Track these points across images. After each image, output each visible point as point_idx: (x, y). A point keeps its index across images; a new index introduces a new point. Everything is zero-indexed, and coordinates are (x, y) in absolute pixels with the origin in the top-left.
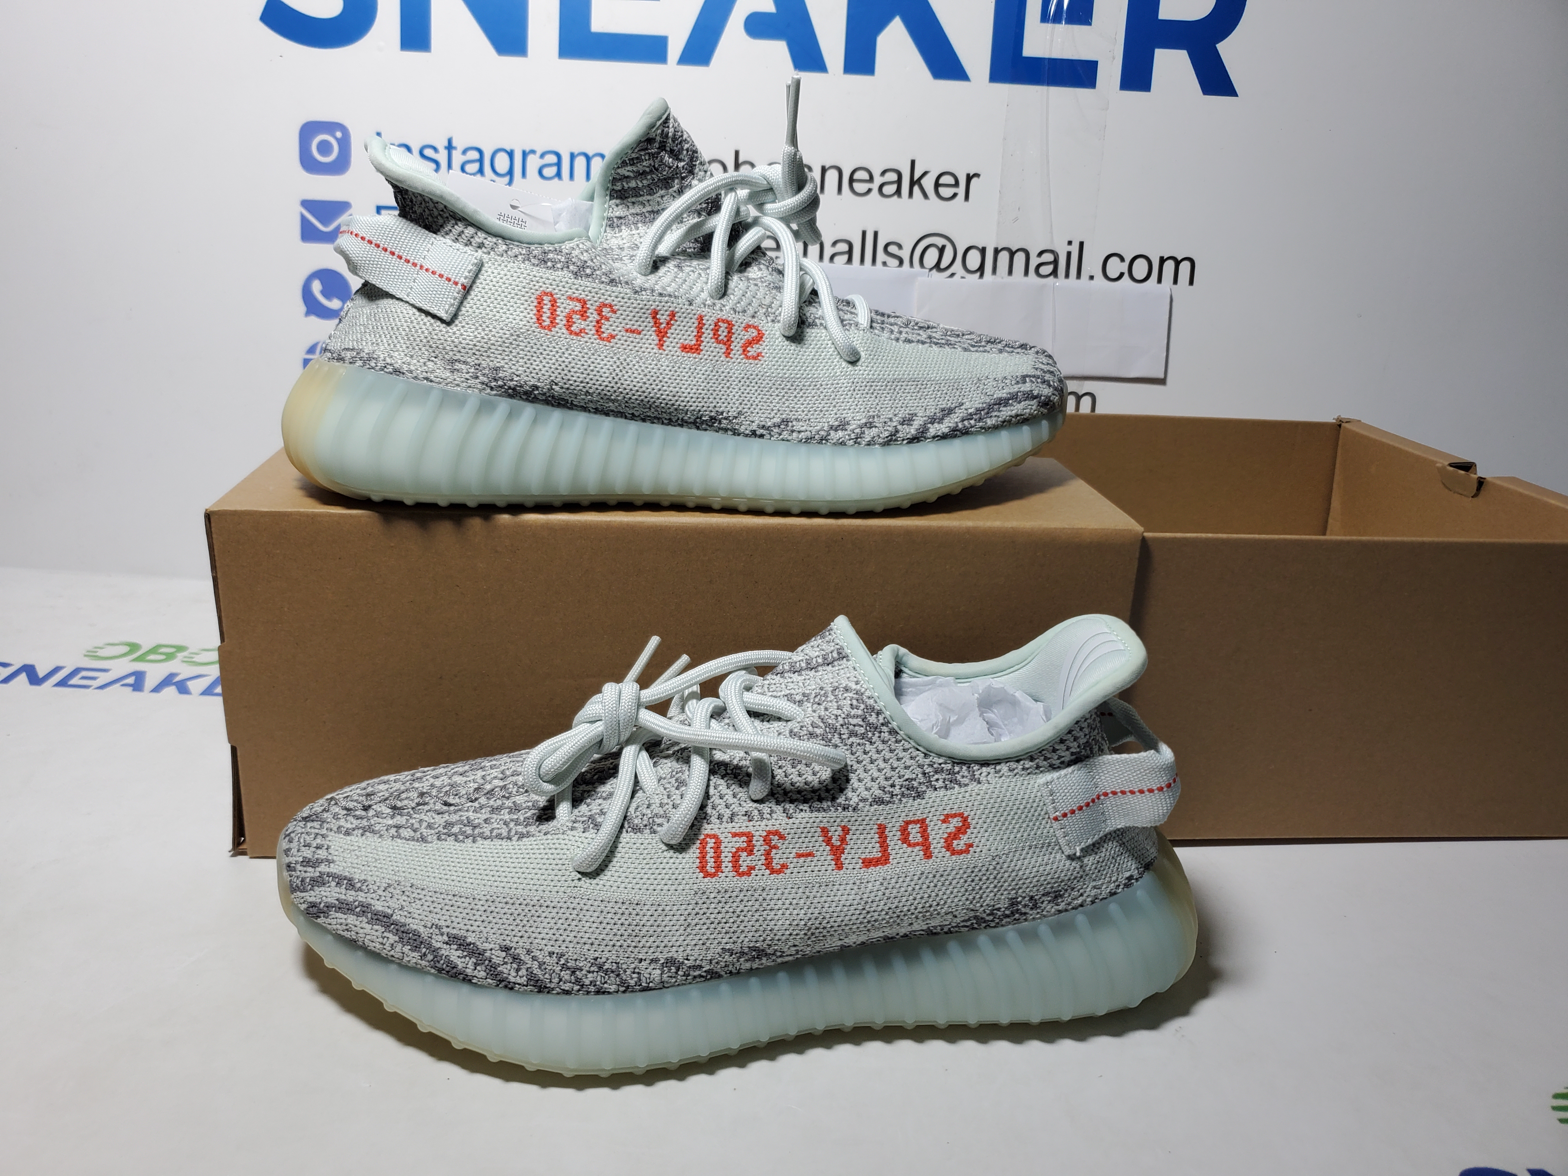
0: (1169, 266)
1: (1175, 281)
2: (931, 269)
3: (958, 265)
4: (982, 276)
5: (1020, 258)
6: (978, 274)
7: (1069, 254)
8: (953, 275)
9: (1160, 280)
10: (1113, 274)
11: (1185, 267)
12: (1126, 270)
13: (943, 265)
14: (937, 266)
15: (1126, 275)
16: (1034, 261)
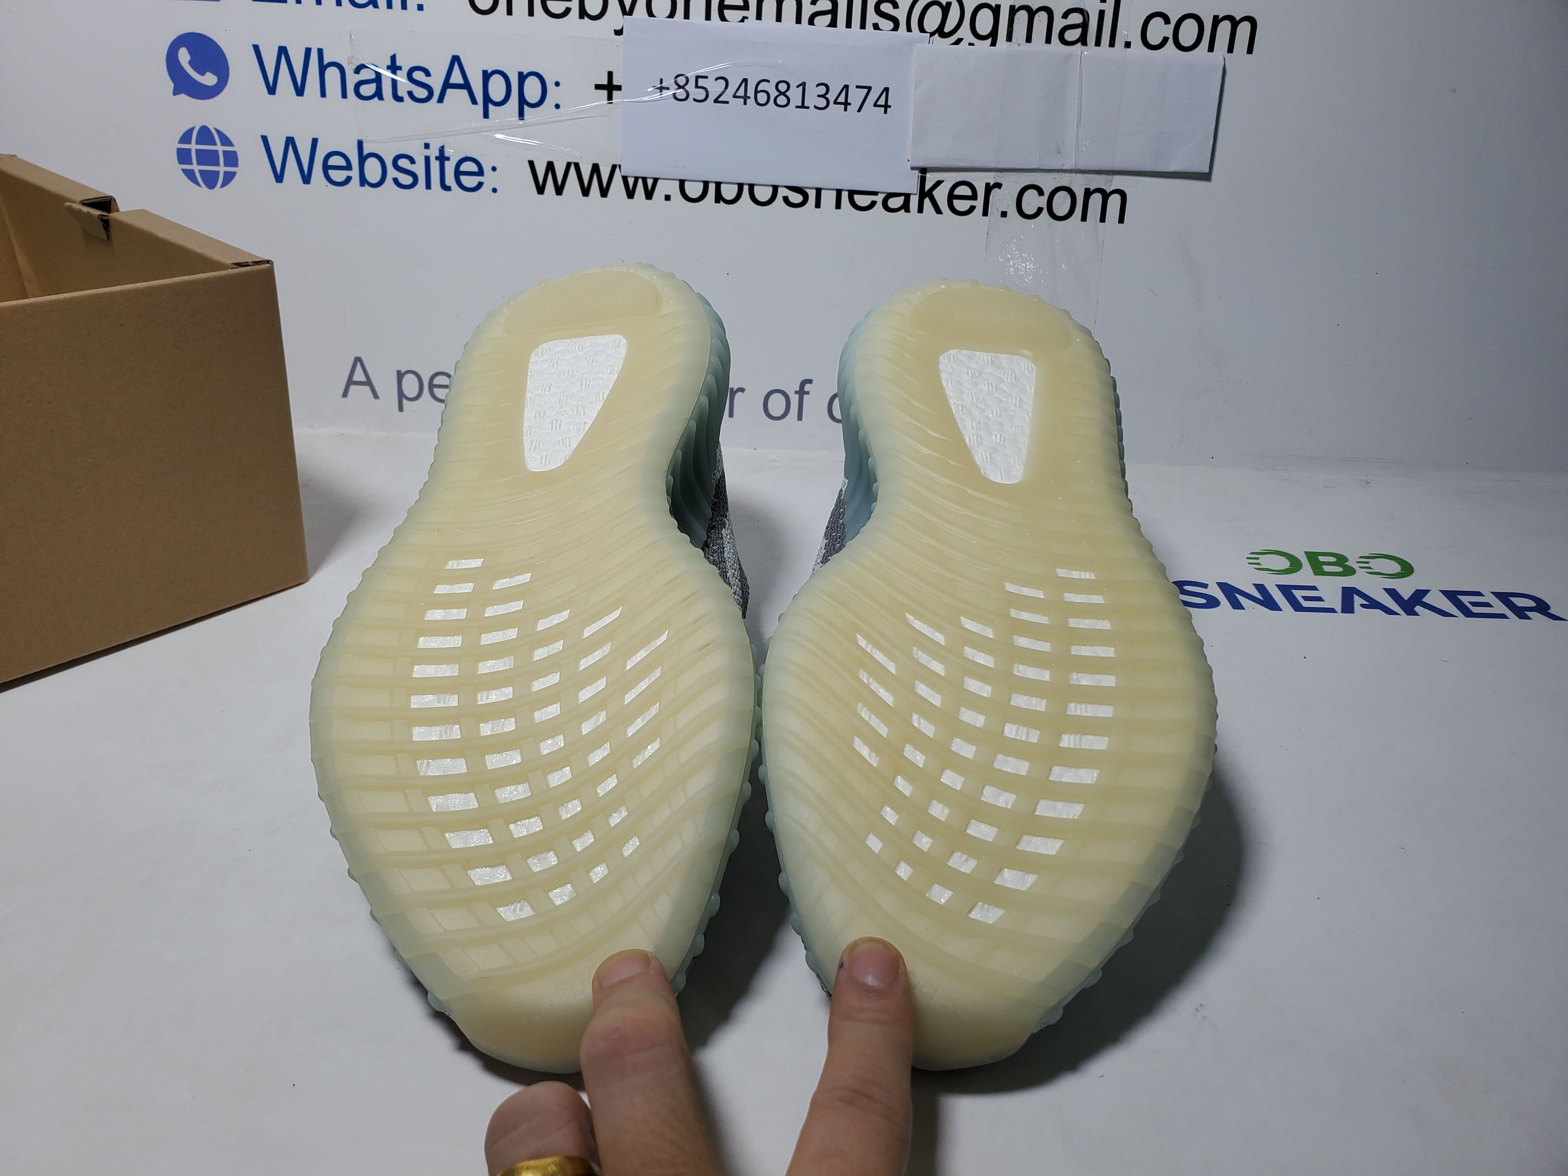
0: (1225, 28)
1: (1230, 49)
2: (932, 34)
3: (965, 31)
4: (993, 44)
5: (1041, 19)
6: (990, 40)
7: (1102, 13)
8: (958, 41)
9: (1211, 49)
10: (1154, 40)
11: (1244, 29)
12: (1170, 35)
13: (947, 29)
14: (940, 31)
15: (1171, 41)
16: (1059, 23)
